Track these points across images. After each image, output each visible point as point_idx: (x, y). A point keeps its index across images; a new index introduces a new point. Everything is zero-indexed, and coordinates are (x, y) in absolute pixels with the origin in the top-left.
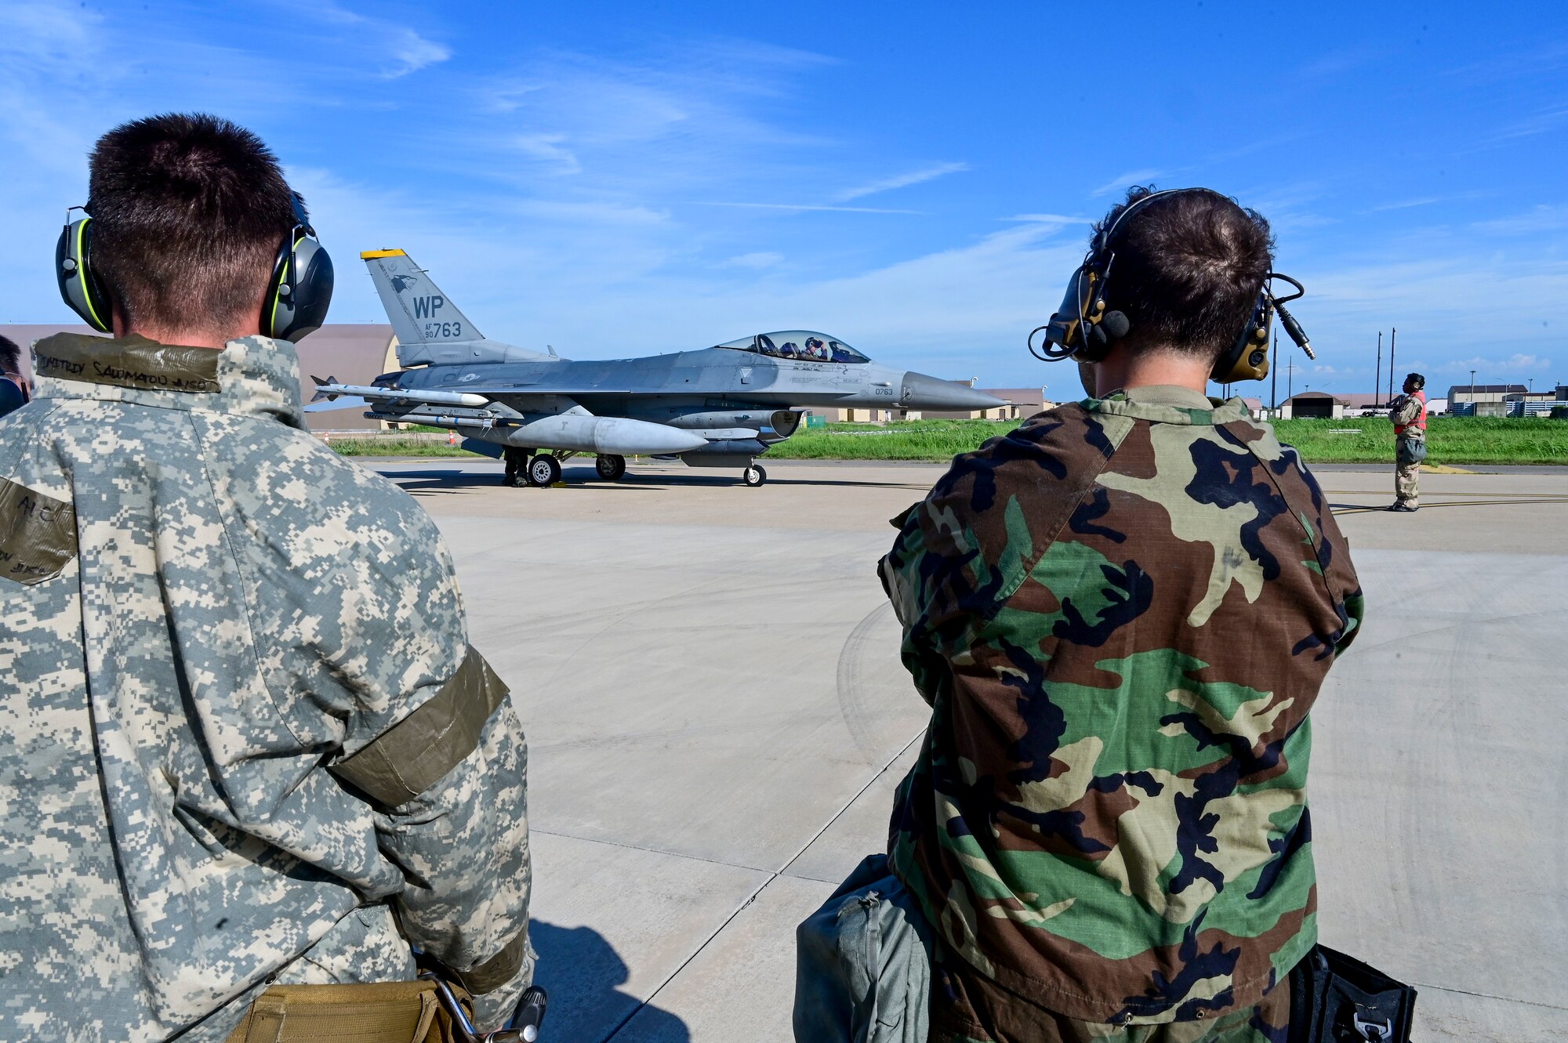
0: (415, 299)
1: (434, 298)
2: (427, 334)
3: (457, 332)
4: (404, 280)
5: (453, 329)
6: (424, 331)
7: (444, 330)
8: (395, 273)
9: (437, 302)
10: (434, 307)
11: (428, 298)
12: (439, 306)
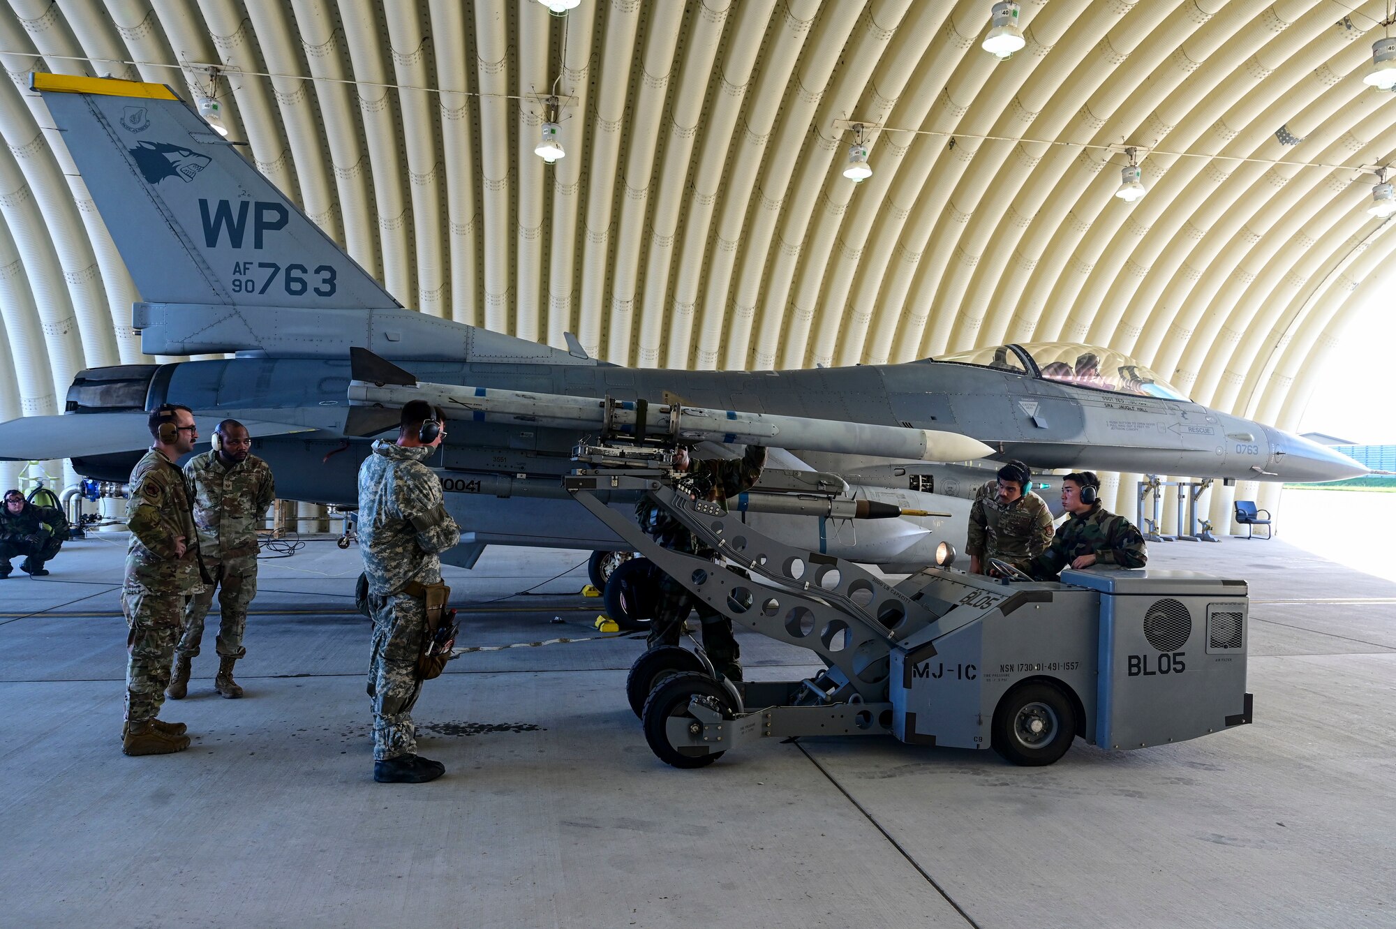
0: (203, 204)
1: (260, 207)
2: (238, 286)
3: (327, 288)
4: (171, 157)
5: (314, 280)
6: (228, 278)
7: (289, 280)
8: (145, 136)
9: (271, 216)
10: (260, 226)
11: (244, 206)
12: (278, 226)
